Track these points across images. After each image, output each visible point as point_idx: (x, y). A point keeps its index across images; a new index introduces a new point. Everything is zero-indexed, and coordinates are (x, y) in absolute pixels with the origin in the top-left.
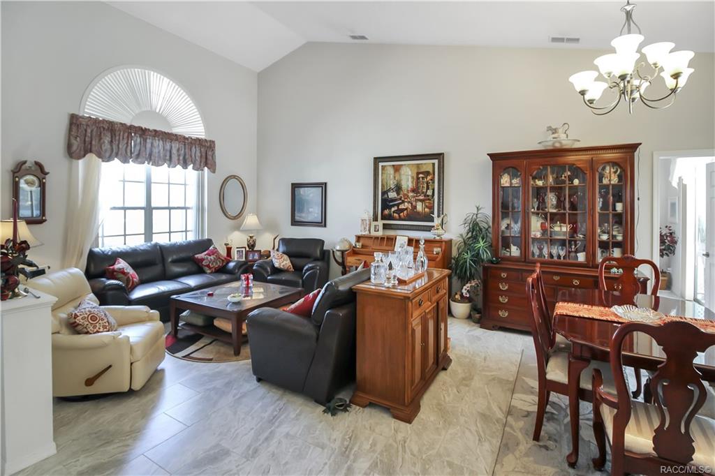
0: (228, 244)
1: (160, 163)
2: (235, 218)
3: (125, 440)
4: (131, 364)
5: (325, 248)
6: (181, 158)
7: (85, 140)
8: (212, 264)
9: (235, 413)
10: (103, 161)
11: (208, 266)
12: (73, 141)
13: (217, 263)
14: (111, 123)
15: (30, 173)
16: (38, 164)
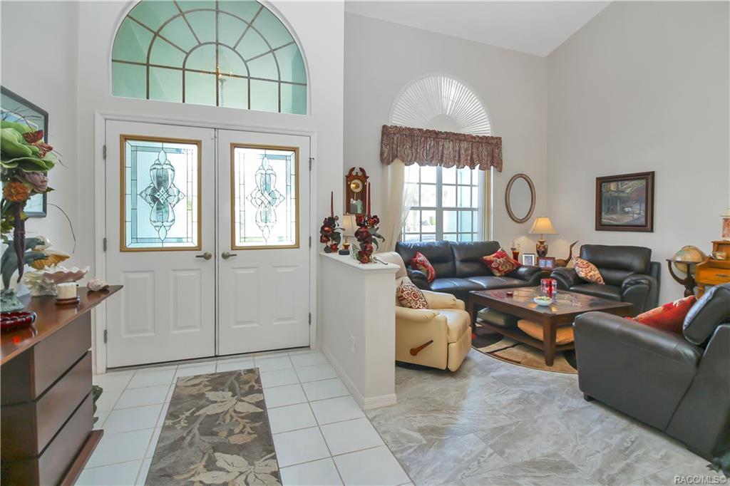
0: (515, 249)
1: (450, 163)
2: (521, 221)
3: (452, 413)
4: (448, 344)
5: (652, 260)
6: (469, 158)
7: (392, 148)
8: (502, 267)
9: (568, 427)
10: (406, 165)
11: (497, 269)
12: (384, 149)
13: (506, 267)
14: (411, 130)
15: (357, 177)
16: (362, 170)
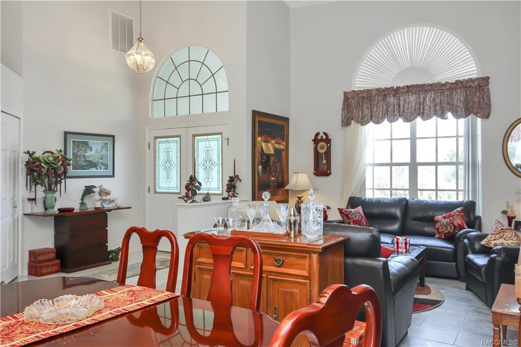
12: (343, 113)
13: (447, 228)
15: (322, 140)
16: (325, 134)
